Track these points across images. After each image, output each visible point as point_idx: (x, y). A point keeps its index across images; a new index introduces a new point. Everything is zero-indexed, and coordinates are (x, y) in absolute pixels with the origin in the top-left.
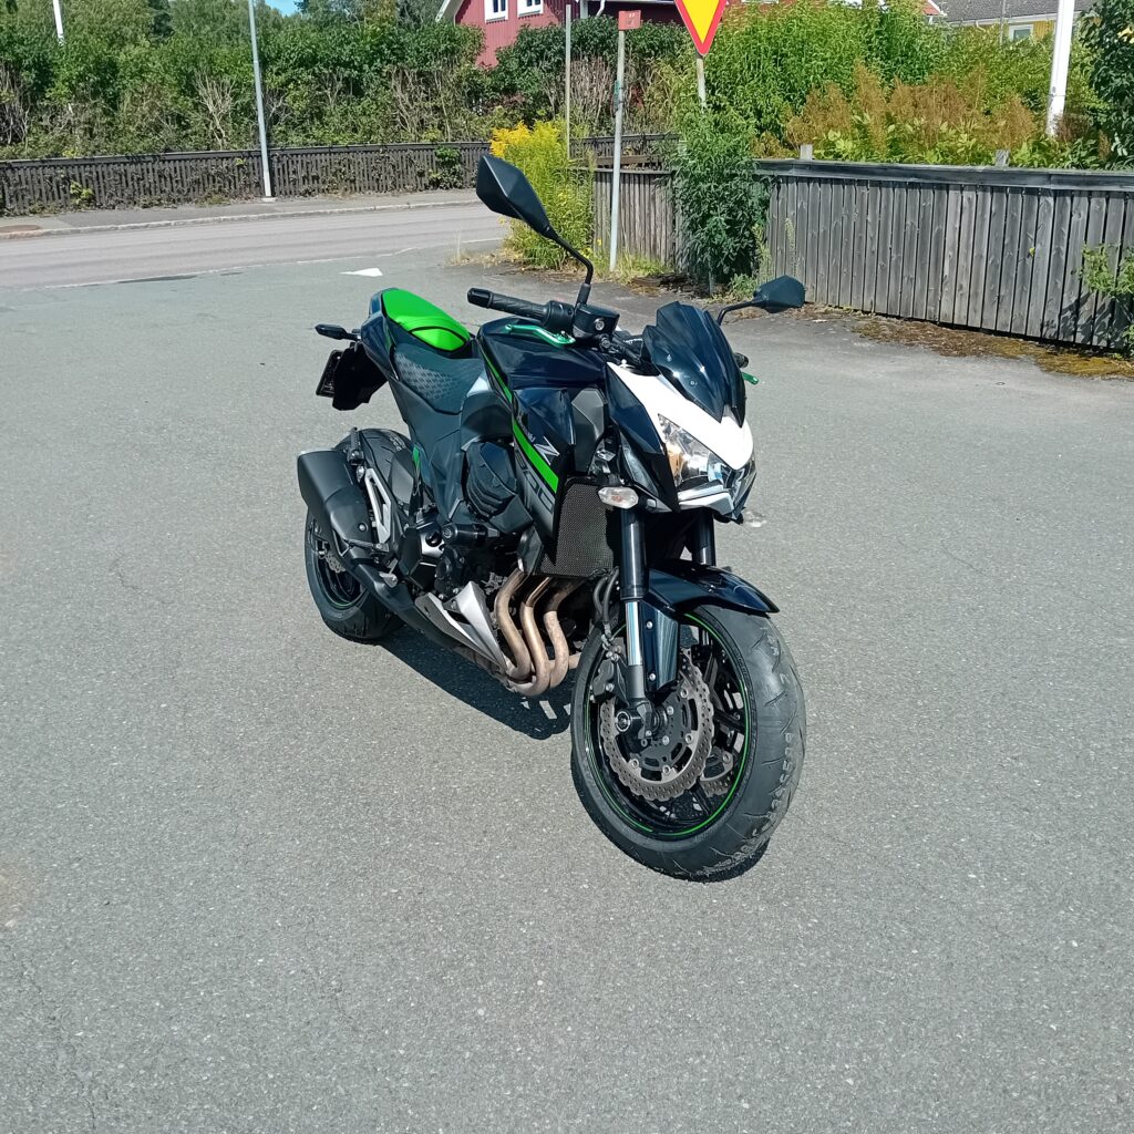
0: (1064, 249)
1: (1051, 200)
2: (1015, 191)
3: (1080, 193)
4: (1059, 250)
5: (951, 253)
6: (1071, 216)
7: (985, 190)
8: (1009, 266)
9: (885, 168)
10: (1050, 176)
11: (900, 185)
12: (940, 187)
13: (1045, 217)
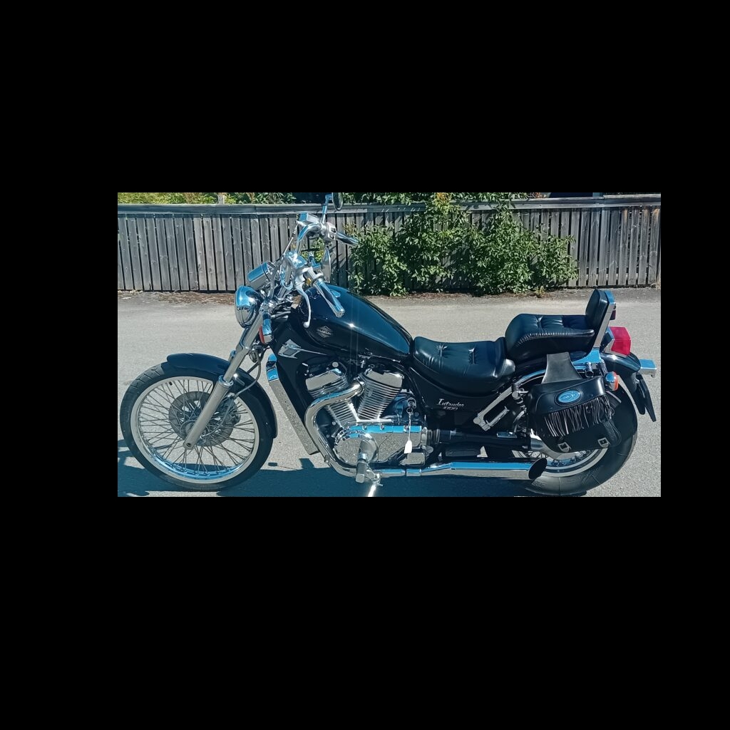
0: (268, 244)
1: (257, 220)
2: (235, 216)
3: (273, 216)
4: (266, 245)
5: (200, 252)
6: (269, 227)
7: (216, 217)
8: (238, 256)
9: (147, 207)
10: (255, 207)
11: (159, 216)
12: (187, 216)
13: (255, 229)
